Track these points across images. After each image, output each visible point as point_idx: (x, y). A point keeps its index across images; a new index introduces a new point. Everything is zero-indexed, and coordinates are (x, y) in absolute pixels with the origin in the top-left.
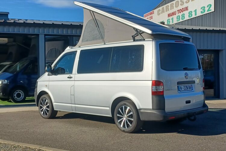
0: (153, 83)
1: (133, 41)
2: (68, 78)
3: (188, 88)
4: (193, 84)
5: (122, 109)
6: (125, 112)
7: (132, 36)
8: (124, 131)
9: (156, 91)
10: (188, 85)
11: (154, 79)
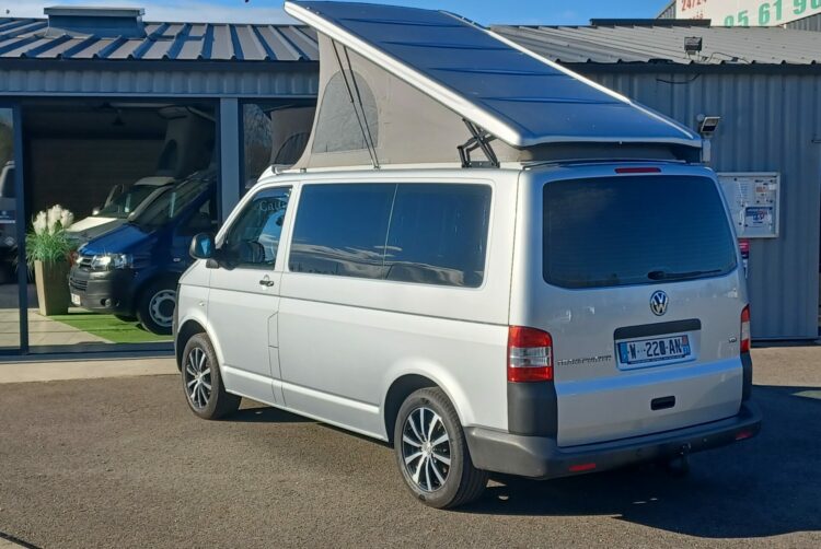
0: (514, 335)
1: (459, 165)
2: (262, 283)
3: (668, 350)
4: (689, 333)
5: (416, 417)
6: (427, 428)
7: (460, 148)
8: (421, 498)
9: (522, 365)
10: (666, 338)
11: (518, 319)
